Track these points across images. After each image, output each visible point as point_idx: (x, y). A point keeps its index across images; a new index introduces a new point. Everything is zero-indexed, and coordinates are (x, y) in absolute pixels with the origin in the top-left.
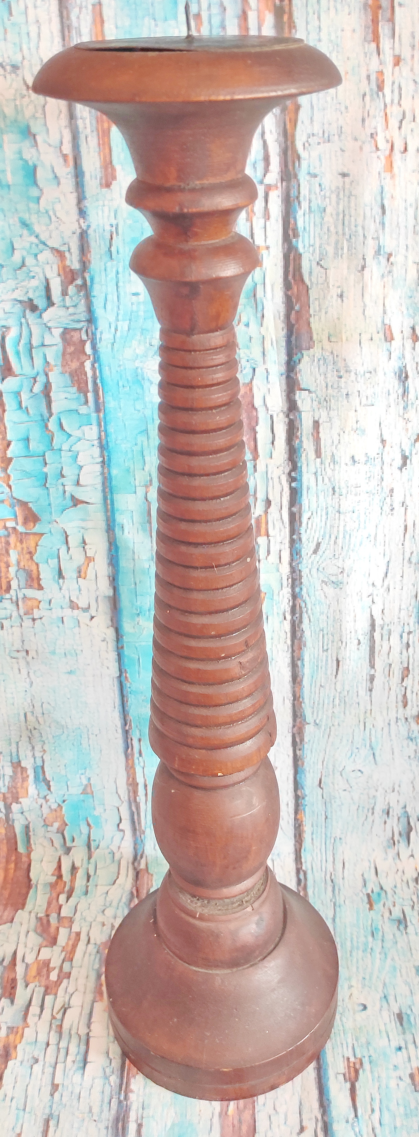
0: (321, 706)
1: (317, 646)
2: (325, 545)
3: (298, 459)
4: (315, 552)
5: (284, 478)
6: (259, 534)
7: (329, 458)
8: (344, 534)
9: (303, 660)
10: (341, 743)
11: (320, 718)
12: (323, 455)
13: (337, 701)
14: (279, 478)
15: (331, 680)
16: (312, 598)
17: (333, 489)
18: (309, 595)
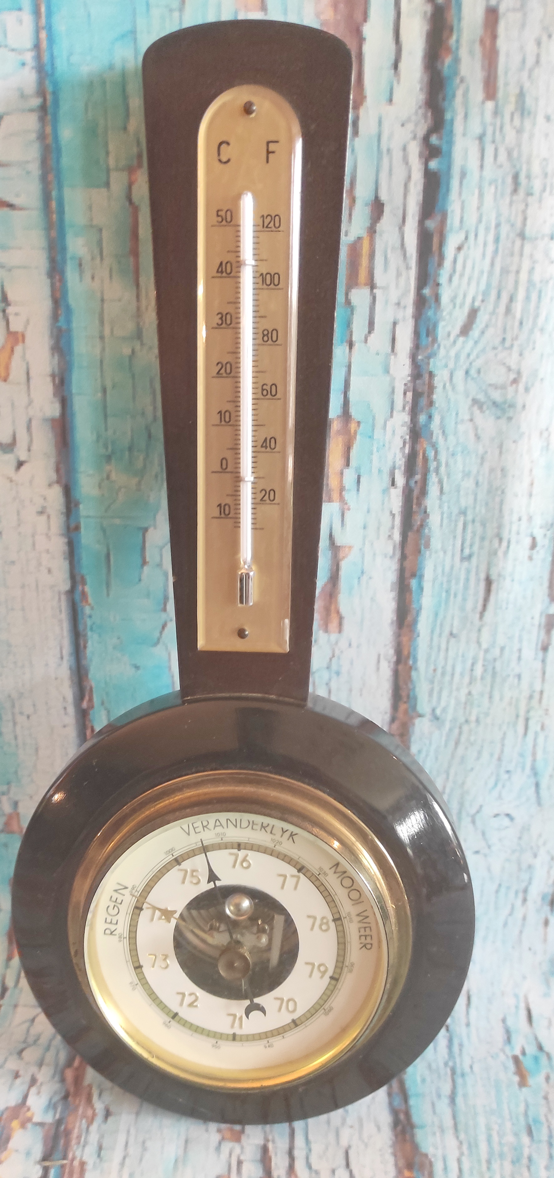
0: (447, 678)
1: (450, 548)
2: (487, 317)
3: (446, 103)
4: (465, 330)
5: (415, 149)
6: (353, 282)
7: (513, 99)
8: (528, 291)
9: (421, 577)
10: (478, 758)
11: (443, 704)
12: (500, 94)
13: (479, 670)
14: (404, 149)
15: (472, 623)
16: (451, 438)
17: (516, 178)
18: (444, 432)
